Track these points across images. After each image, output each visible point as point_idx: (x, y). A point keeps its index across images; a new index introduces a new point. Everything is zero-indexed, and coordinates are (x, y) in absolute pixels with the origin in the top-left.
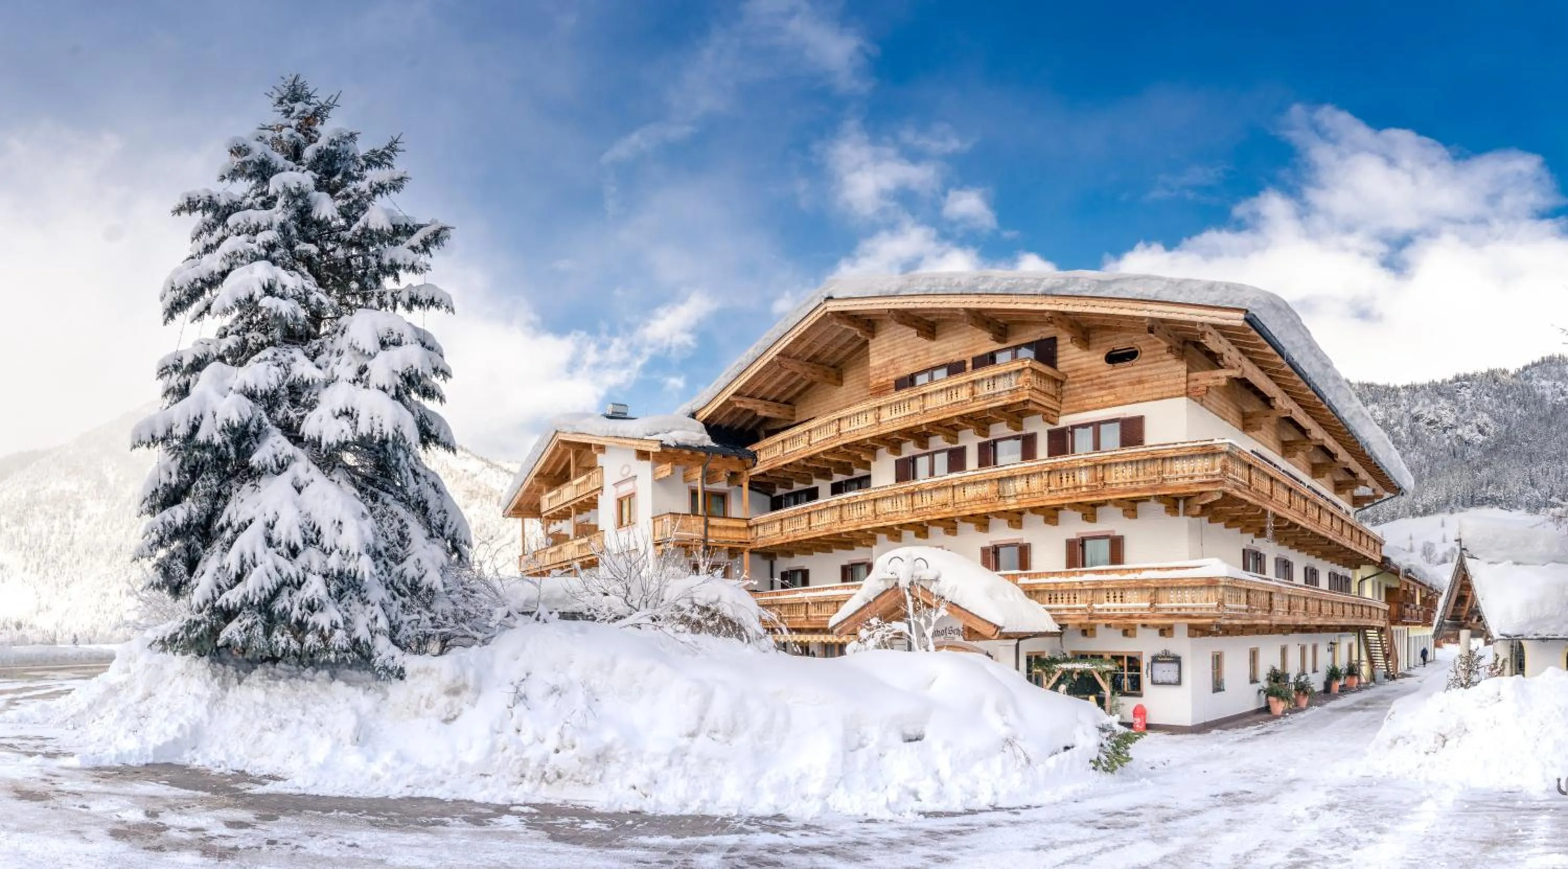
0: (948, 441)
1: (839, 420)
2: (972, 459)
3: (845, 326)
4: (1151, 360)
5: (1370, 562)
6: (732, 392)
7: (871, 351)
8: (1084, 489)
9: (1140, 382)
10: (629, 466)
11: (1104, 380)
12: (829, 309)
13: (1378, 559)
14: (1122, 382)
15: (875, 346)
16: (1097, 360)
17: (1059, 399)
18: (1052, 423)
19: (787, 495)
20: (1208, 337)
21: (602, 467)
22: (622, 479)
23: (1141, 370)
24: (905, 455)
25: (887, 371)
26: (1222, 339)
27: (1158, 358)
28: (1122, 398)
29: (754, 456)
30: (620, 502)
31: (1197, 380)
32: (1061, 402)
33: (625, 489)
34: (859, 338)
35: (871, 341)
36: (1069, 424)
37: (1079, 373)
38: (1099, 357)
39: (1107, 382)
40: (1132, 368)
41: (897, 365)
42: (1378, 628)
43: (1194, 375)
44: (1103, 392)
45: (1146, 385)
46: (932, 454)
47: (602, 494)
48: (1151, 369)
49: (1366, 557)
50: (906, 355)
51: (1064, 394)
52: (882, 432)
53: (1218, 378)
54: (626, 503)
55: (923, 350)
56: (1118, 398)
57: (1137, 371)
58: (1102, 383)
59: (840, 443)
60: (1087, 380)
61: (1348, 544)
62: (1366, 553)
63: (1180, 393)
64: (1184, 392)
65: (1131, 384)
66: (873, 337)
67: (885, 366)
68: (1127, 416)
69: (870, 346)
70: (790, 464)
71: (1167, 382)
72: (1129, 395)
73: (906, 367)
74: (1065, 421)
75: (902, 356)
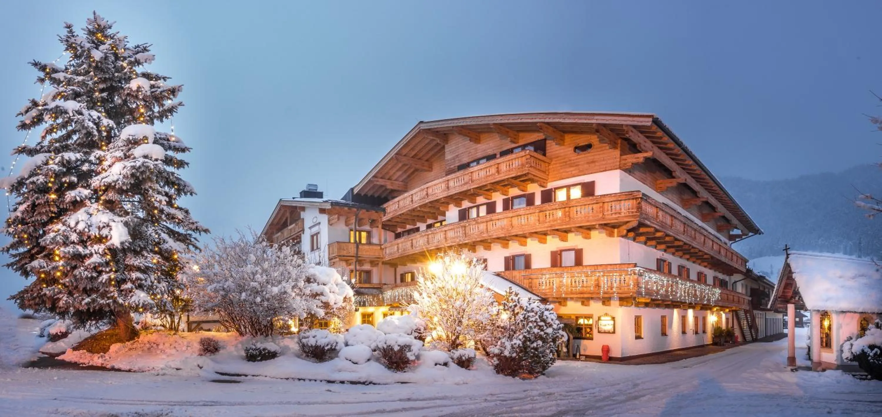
0: (486, 198)
1: (427, 188)
2: (499, 208)
3: (432, 138)
4: (600, 150)
5: (740, 272)
6: (371, 176)
7: (446, 151)
8: (559, 221)
9: (593, 162)
10: (316, 217)
11: (573, 162)
12: (421, 128)
13: (744, 270)
14: (583, 163)
15: (448, 149)
16: (569, 151)
17: (547, 173)
18: (543, 187)
19: (403, 232)
20: (631, 133)
21: (303, 219)
22: (313, 224)
23: (594, 156)
24: (464, 207)
25: (454, 162)
26: (640, 134)
27: (603, 148)
28: (582, 171)
29: (384, 210)
30: (312, 237)
31: (626, 160)
32: (548, 175)
33: (315, 230)
34: (440, 144)
35: (446, 146)
36: (553, 187)
37: (560, 158)
38: (570, 149)
39: (574, 163)
40: (589, 155)
41: (460, 158)
42: (744, 310)
43: (624, 157)
44: (572, 169)
45: (597, 164)
46: (478, 207)
47: (303, 233)
48: (599, 155)
49: (736, 268)
50: (465, 152)
51: (550, 171)
52: (449, 194)
53: (638, 158)
54: (315, 237)
55: (474, 149)
56: (580, 171)
57: (592, 156)
58: (572, 164)
59: (427, 201)
60: (564, 162)
61: (723, 259)
62: (736, 266)
63: (615, 167)
64: (618, 167)
65: (588, 163)
66: (447, 143)
67: (454, 158)
68: (585, 181)
69: (446, 148)
70: (403, 214)
71: (609, 162)
72: (587, 169)
73: (465, 159)
74: (550, 185)
75: (462, 153)
